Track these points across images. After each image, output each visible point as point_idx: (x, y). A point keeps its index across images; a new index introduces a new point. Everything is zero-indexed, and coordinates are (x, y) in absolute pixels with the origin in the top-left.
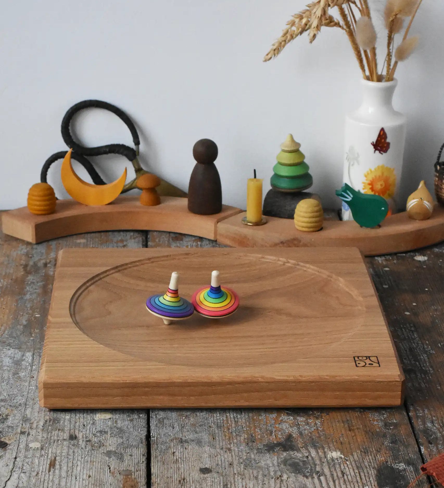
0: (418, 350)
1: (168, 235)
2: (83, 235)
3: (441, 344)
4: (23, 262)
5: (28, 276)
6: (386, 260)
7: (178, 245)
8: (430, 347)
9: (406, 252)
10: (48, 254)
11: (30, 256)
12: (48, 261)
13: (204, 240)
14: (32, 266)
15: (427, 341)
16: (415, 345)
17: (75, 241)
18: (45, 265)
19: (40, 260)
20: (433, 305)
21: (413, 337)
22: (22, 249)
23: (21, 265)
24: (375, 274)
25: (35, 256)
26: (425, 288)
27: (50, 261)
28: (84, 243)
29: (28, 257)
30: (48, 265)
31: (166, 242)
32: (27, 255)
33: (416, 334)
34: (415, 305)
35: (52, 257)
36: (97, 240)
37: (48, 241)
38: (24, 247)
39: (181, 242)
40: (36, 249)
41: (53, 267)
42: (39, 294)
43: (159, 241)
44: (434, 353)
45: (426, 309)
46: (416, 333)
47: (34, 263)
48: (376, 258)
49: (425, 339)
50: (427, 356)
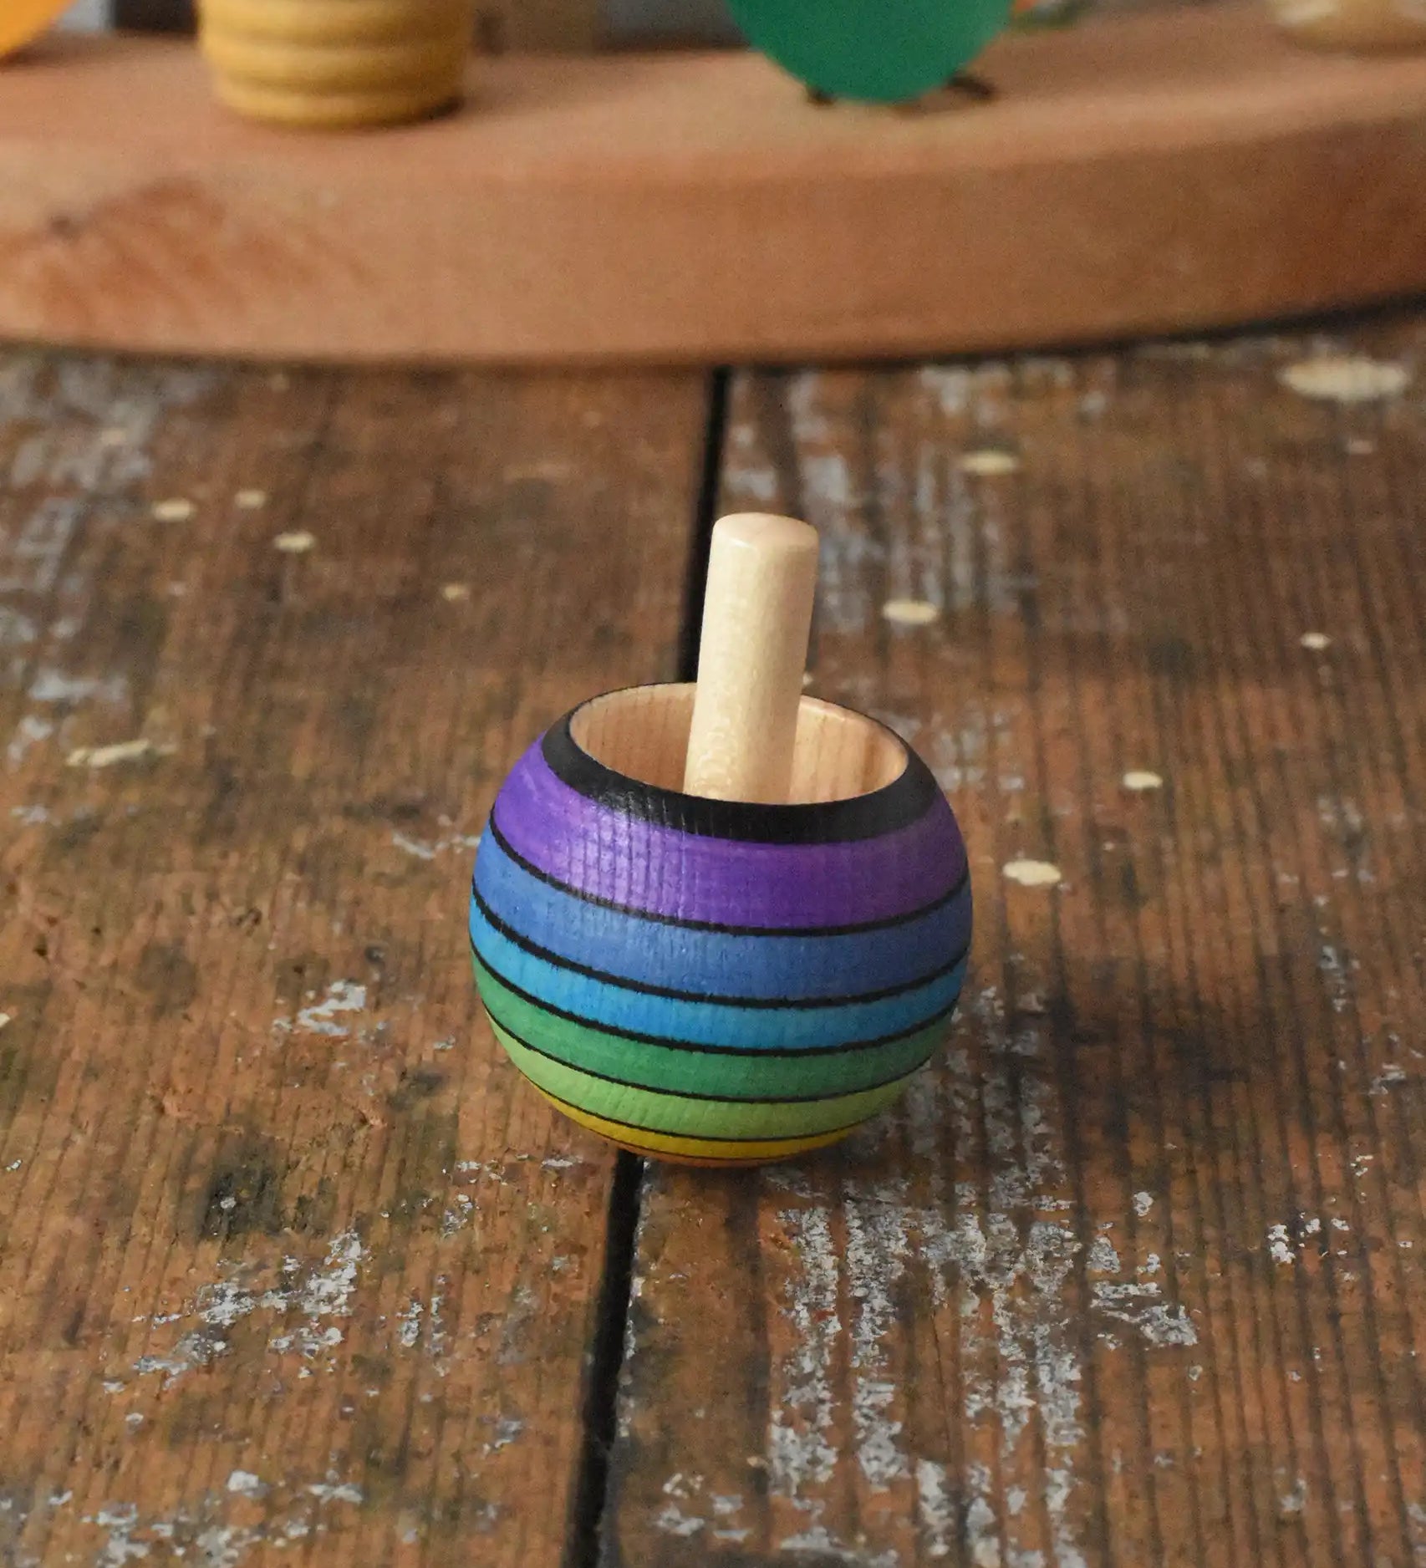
0: (999, 1298)
3: (1294, 1229)
6: (1016, 392)
8: (1154, 1260)
9: (1218, 334)
15: (1147, 1187)
16: (984, 1227)
20: (1339, 785)
21: (1002, 1139)
24: (853, 502)
26: (1304, 629)
33: (1041, 1103)
34: (1148, 793)
44: (1190, 1339)
45: (1252, 829)
46: (1047, 1088)
48: (930, 377)
49: (1123, 1168)
50: (1088, 1386)
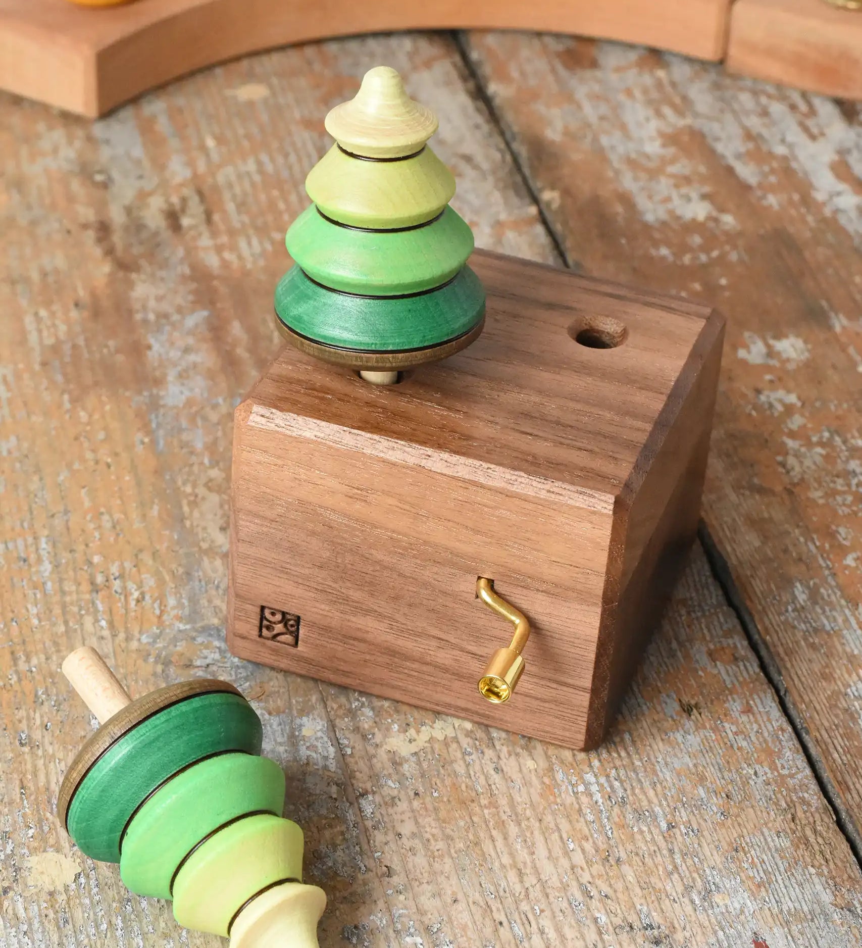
1: (536, 42)
2: (245, 63)
4: (87, 213)
5: (131, 285)
7: (596, 88)
10: (160, 166)
11: (99, 178)
12: (175, 200)
13: (673, 60)
14: (126, 229)
17: (228, 92)
18: (173, 217)
19: (143, 196)
22: (55, 150)
23: (85, 226)
25: (115, 174)
27: (184, 200)
28: (265, 101)
29: (96, 185)
30: (186, 221)
31: (550, 78)
32: (85, 171)
35: (178, 180)
36: (302, 82)
37: (135, 100)
38: (58, 135)
39: (598, 74)
40: (107, 142)
41: (203, 228)
42: (210, 375)
43: (523, 74)
47: (128, 210)
